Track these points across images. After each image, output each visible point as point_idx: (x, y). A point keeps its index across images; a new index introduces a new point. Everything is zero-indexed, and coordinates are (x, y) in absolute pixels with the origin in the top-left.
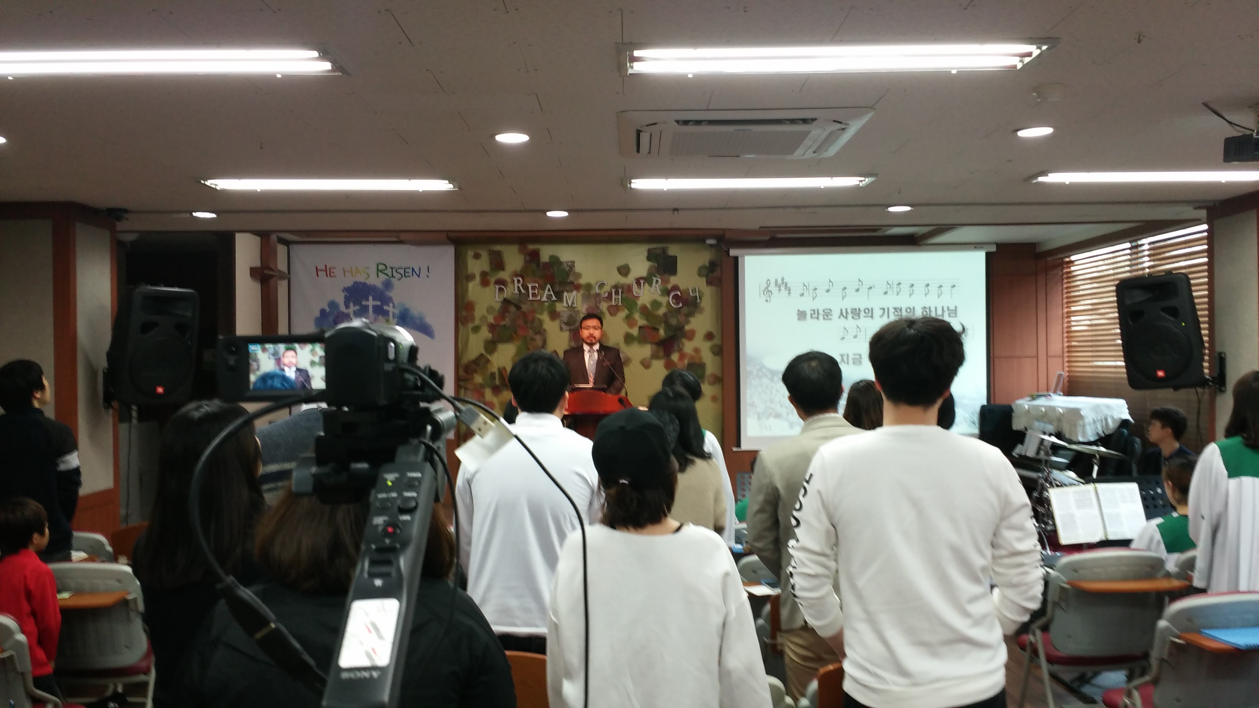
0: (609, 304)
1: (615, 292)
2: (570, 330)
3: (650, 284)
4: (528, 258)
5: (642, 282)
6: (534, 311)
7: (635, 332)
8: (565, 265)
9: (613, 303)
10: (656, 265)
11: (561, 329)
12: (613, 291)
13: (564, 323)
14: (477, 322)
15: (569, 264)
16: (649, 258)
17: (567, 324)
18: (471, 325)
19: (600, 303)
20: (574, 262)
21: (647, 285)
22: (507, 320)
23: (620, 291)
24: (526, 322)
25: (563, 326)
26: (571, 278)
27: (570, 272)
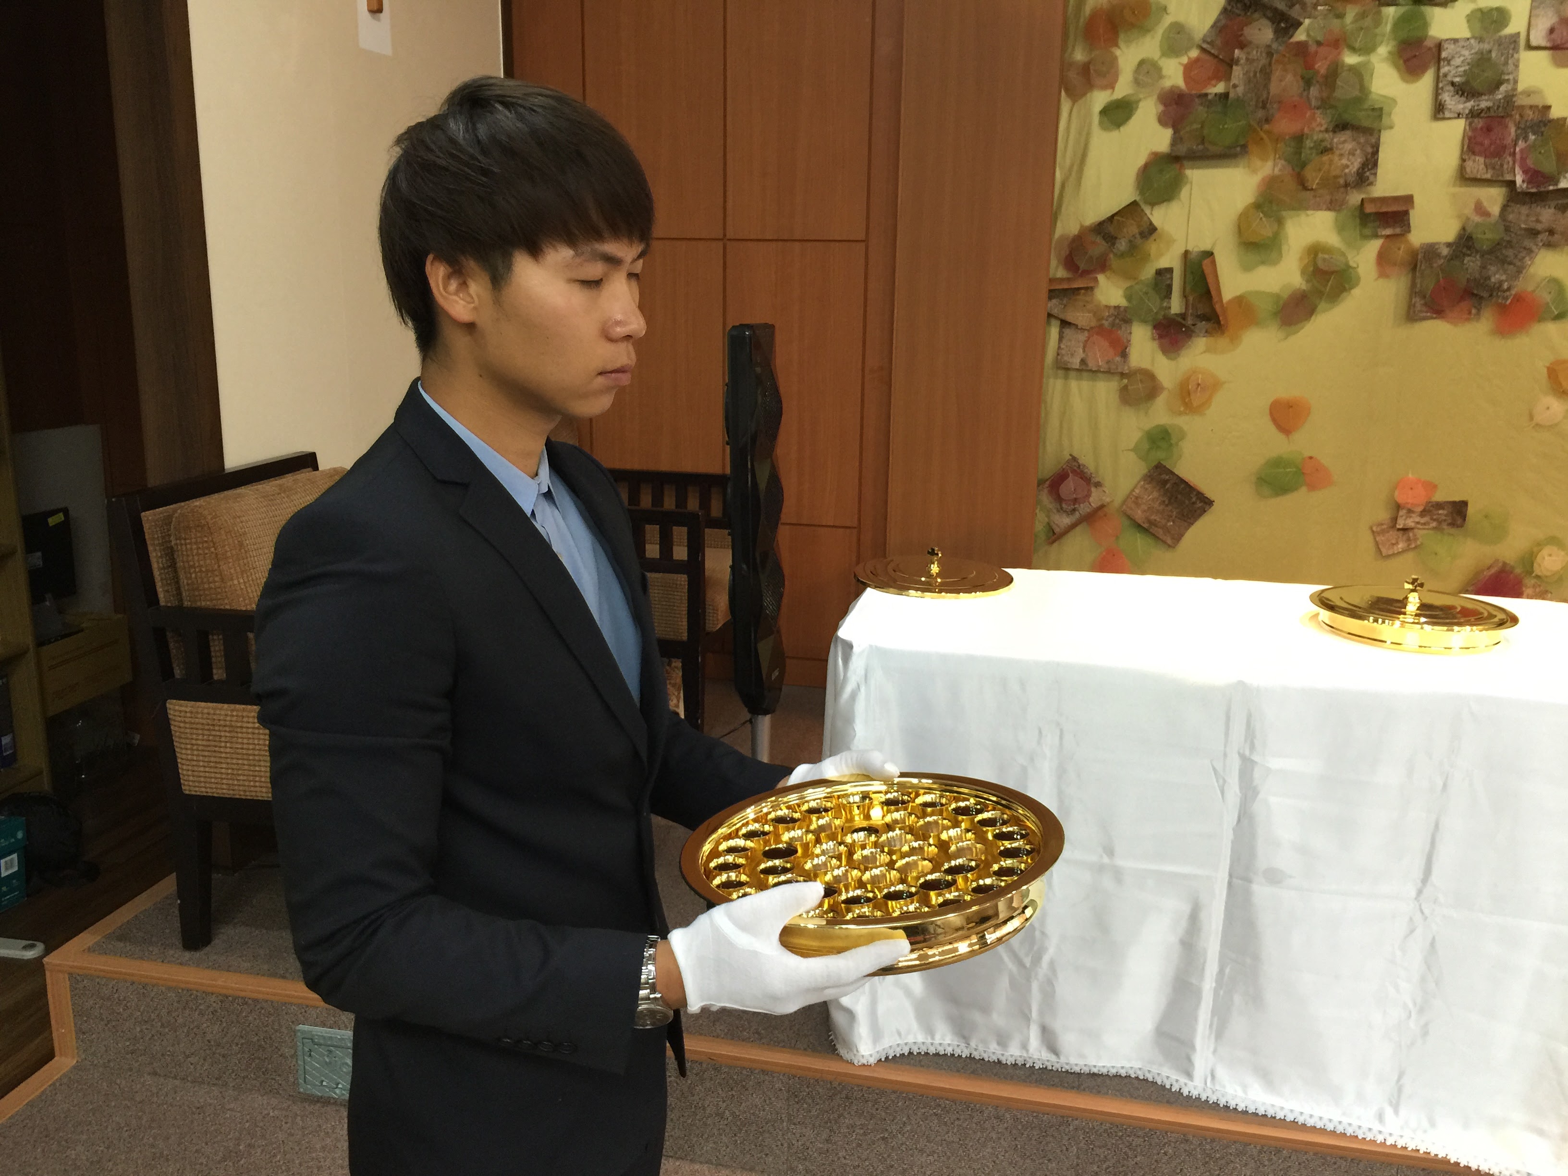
2: (1473, 115)
6: (1338, 43)
13: (1453, 84)
14: (1123, 88)
17: (1464, 90)
18: (1100, 99)
22: (1238, 72)
24: (1308, 83)
25: (1449, 99)
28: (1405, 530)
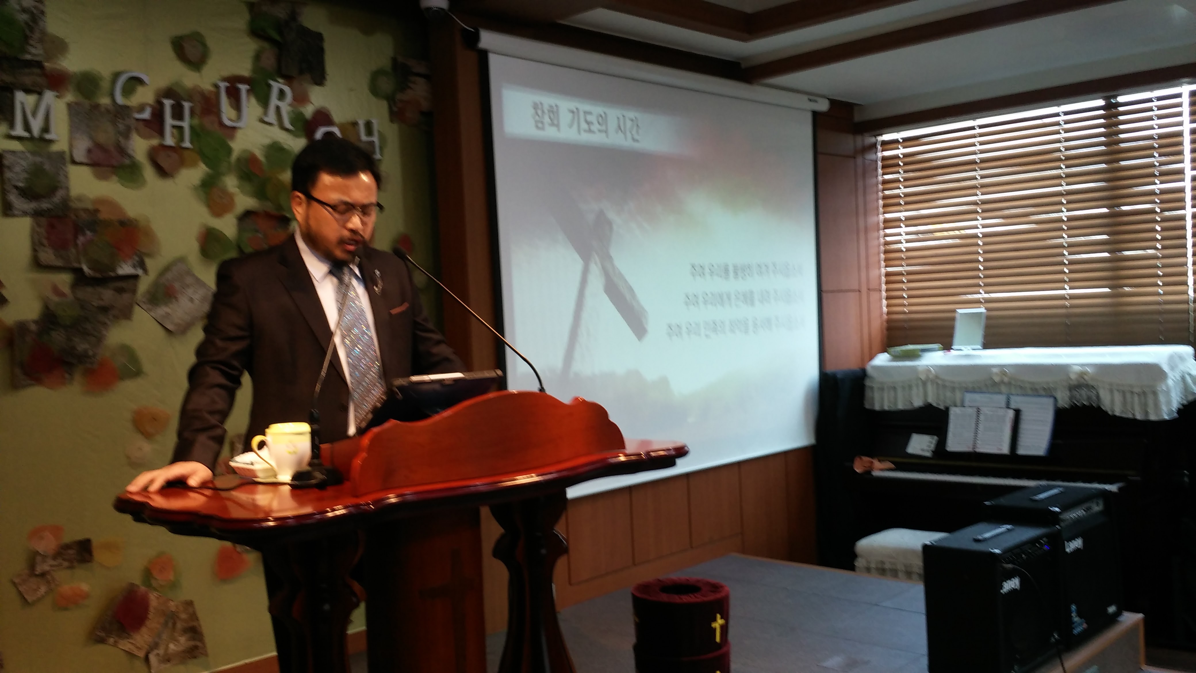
0: (155, 142)
1: (173, 107)
2: (37, 214)
3: (264, 102)
5: (243, 88)
7: (230, 225)
8: (14, 5)
9: (169, 141)
10: (274, 50)
12: (168, 103)
13: (16, 187)
15: (27, 3)
16: (255, 30)
17: (27, 193)
19: (127, 136)
21: (253, 101)
23: (187, 105)
25: (14, 199)
26: (33, 51)
27: (32, 30)
28: (43, 575)
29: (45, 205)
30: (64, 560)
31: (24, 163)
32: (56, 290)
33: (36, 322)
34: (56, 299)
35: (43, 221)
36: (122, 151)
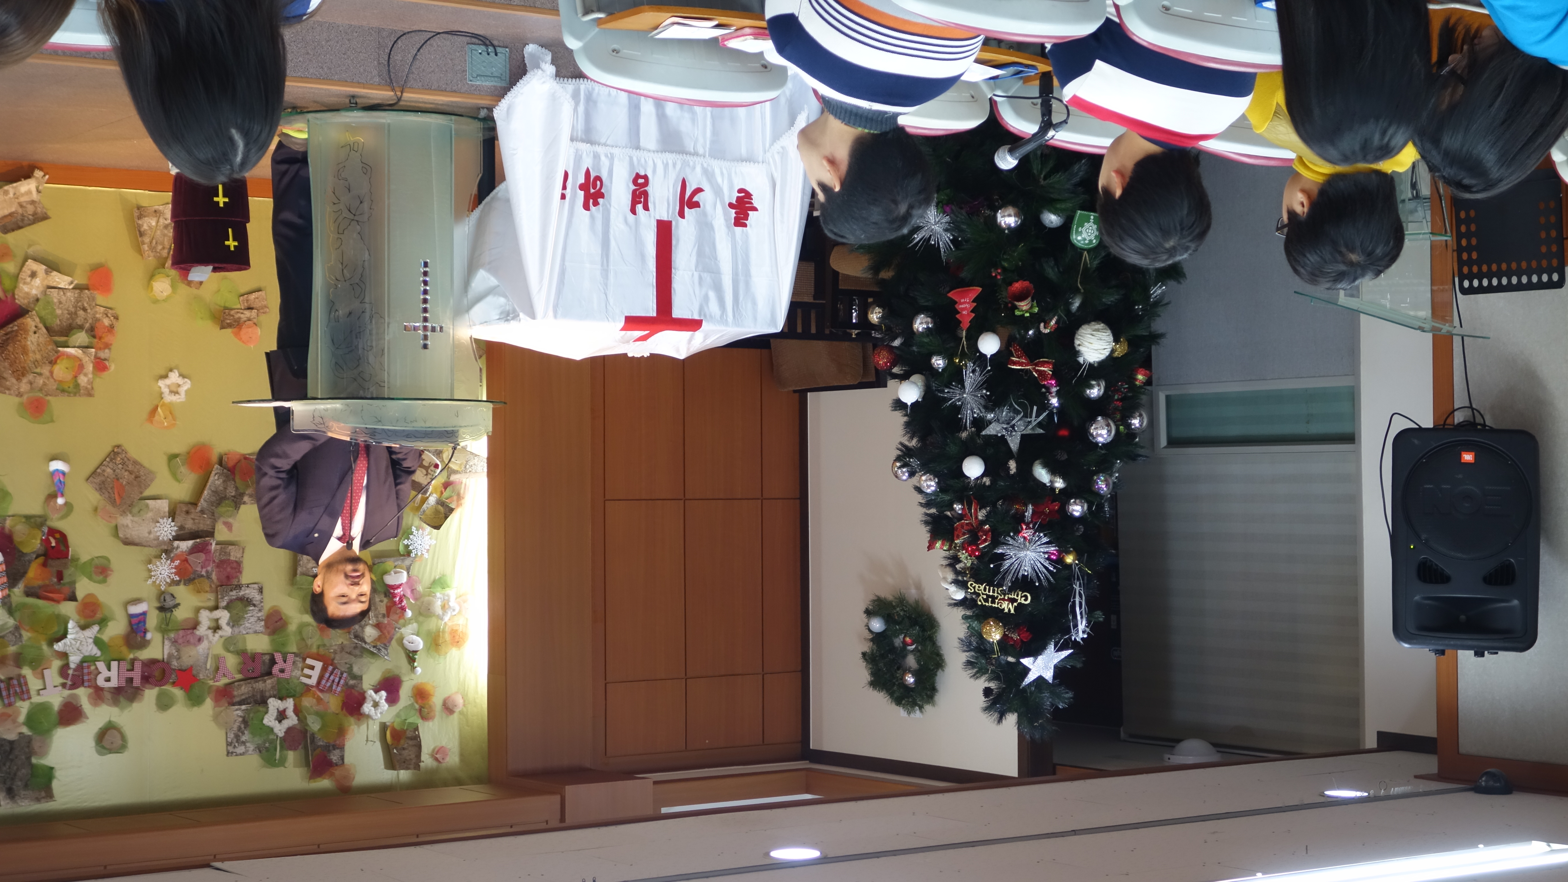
4: (334, 757)
5: (66, 714)
7: (84, 587)
8: (251, 747)
10: (34, 760)
11: (261, 590)
15: (241, 749)
16: (49, 773)
20: (229, 753)
25: (255, 595)
26: (239, 713)
27: (239, 729)
28: (250, 308)
29: (234, 593)
30: (233, 316)
31: (247, 625)
32: (229, 526)
33: (244, 503)
34: (230, 520)
35: (235, 582)
36: (174, 642)
